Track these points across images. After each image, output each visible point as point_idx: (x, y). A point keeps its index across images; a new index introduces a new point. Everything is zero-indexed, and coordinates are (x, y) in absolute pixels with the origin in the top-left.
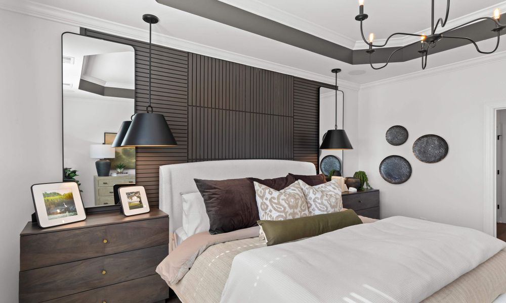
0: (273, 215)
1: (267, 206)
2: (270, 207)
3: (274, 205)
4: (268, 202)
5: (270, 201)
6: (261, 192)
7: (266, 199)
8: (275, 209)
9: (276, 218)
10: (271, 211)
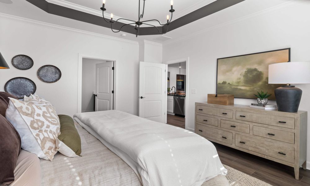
0: (53, 130)
1: (43, 123)
2: (46, 123)
3: (50, 119)
4: (42, 118)
5: (44, 116)
6: (27, 108)
7: (39, 115)
8: (52, 123)
9: (56, 131)
10: (48, 127)
